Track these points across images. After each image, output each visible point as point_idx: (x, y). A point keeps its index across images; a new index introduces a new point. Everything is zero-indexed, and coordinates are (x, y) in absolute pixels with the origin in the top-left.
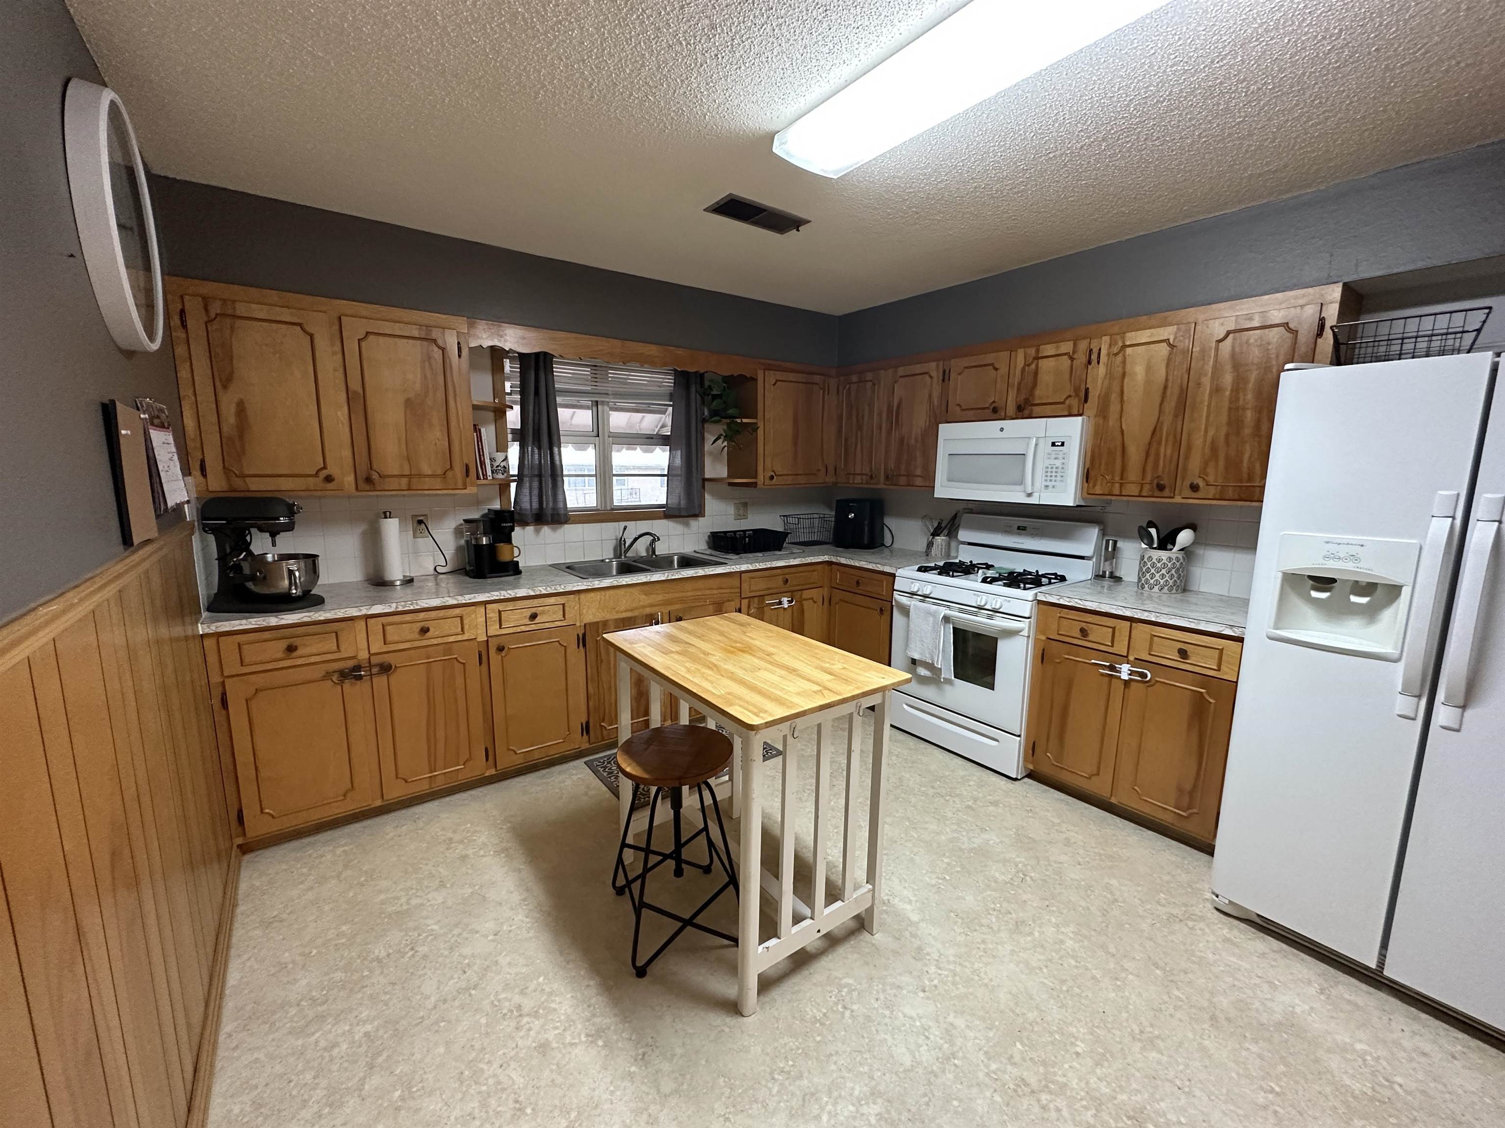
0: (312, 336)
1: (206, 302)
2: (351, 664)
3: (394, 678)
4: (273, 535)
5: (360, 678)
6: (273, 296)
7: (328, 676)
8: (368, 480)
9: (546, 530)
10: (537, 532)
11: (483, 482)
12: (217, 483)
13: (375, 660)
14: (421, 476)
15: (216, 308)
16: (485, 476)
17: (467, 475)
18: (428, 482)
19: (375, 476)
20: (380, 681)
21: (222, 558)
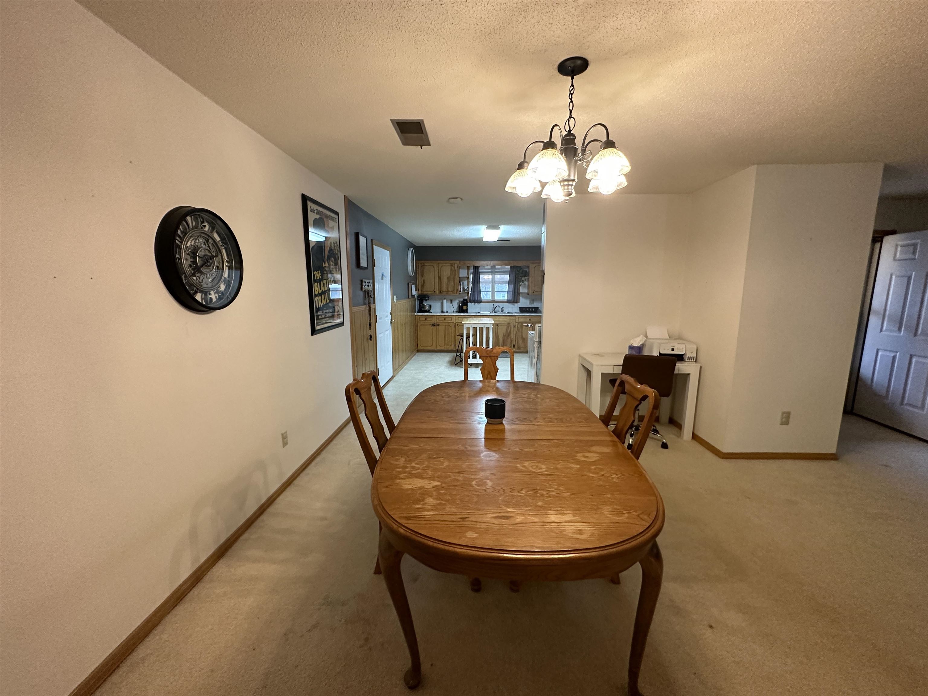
0: (434, 267)
1: (421, 263)
2: (434, 323)
3: (440, 327)
4: (426, 301)
5: (434, 326)
6: (430, 262)
7: (430, 324)
8: (440, 292)
9: (476, 304)
10: (475, 304)
11: (460, 292)
12: (420, 292)
13: (437, 323)
14: (449, 291)
15: (422, 265)
16: (461, 291)
17: (457, 291)
18: (450, 293)
19: (442, 292)
20: (438, 327)
21: (420, 304)
